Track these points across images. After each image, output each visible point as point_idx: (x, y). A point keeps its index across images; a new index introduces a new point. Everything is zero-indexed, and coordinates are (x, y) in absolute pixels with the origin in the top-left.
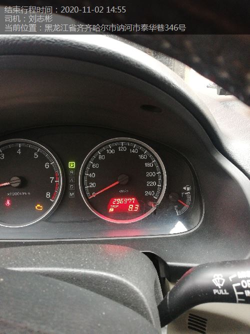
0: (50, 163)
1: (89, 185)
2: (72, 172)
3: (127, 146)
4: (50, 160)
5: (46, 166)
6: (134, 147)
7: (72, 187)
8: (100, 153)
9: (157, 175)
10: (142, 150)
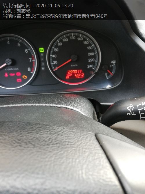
0: (28, 49)
3: (76, 36)
5: (26, 51)
6: (80, 36)
7: (43, 64)
8: (59, 42)
9: (95, 54)
10: (85, 38)
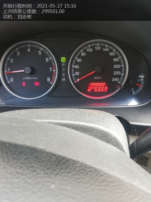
0: (49, 58)
1: (75, 73)
2: (63, 64)
3: (101, 46)
4: (49, 56)
5: (46, 60)
6: (106, 47)
7: (63, 75)
8: (82, 52)
9: (121, 67)
10: (112, 49)
